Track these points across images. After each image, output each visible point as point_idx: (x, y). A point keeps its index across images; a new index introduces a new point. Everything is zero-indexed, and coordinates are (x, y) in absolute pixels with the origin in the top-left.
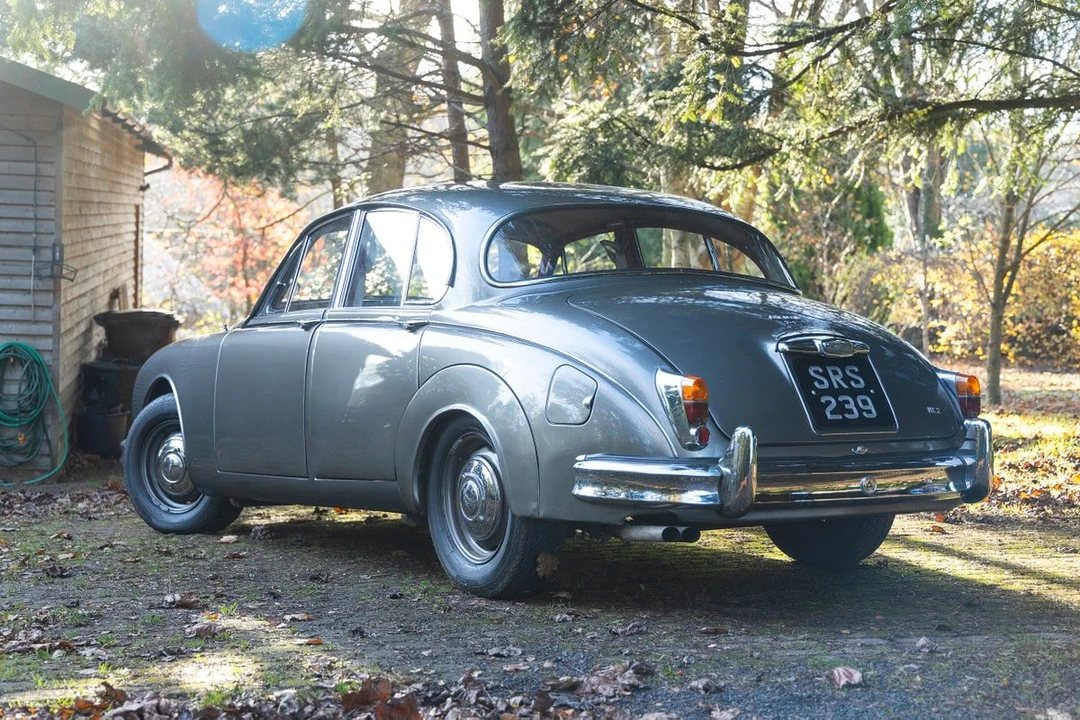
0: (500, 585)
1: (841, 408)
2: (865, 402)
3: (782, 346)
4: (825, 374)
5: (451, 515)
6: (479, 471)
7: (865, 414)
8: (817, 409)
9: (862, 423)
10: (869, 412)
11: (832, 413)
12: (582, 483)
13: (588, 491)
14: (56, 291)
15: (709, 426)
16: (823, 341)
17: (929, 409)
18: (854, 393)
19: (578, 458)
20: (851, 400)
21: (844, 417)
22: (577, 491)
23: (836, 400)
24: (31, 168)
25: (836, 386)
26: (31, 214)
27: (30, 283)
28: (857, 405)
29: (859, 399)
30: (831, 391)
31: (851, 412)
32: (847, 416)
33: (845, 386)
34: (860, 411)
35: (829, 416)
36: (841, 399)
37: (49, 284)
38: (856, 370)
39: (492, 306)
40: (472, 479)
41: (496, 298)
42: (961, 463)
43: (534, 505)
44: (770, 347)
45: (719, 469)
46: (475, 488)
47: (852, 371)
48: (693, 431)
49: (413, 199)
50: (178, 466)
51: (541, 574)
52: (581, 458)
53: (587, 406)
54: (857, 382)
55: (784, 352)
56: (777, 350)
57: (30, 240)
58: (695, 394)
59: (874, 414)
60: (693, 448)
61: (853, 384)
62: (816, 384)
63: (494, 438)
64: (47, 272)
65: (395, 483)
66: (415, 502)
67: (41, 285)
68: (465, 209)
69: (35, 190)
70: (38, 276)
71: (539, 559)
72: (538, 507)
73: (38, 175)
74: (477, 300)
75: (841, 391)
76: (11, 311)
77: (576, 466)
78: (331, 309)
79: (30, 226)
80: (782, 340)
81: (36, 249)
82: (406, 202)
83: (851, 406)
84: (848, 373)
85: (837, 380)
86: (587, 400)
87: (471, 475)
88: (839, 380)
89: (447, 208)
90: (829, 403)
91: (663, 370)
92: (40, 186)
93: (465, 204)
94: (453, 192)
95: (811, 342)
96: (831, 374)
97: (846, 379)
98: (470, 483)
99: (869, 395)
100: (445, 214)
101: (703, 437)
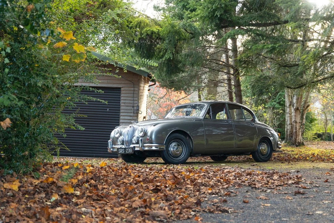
14: (137, 116)
24: (133, 89)
26: (132, 99)
27: (132, 114)
37: (136, 115)
57: (132, 105)
64: (136, 112)
67: (134, 115)
69: (133, 94)
70: (134, 113)
73: (134, 90)
76: (128, 120)
79: (132, 102)
81: (133, 107)
92: (134, 93)
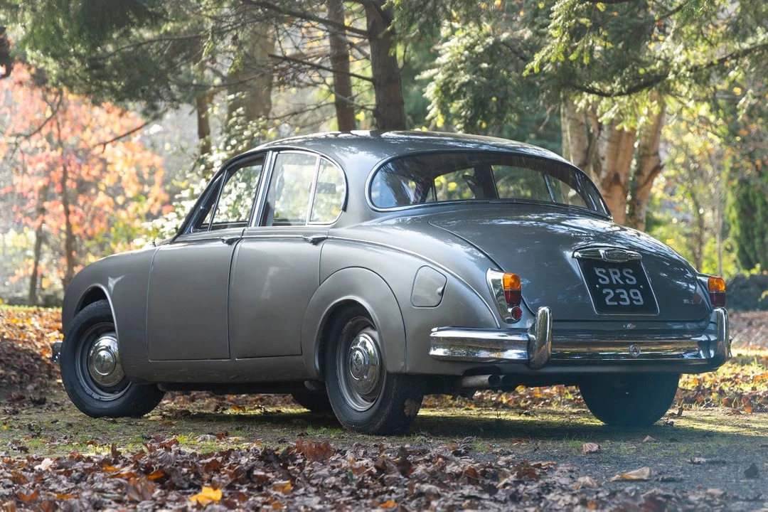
0: (379, 424)
1: (617, 297)
2: (635, 294)
3: (576, 254)
4: (608, 274)
5: (343, 378)
6: (364, 344)
7: (635, 302)
8: (599, 297)
9: (632, 308)
10: (638, 301)
11: (610, 300)
12: (436, 347)
13: (440, 352)
15: (521, 307)
16: (606, 251)
17: (685, 301)
18: (627, 287)
19: (433, 330)
20: (624, 292)
21: (619, 304)
22: (433, 352)
23: (614, 292)
25: (615, 282)
28: (629, 296)
29: (631, 292)
30: (611, 286)
31: (624, 300)
32: (621, 303)
33: (621, 283)
34: (631, 299)
35: (608, 303)
36: (618, 291)
38: (631, 271)
39: (374, 226)
40: (358, 349)
41: (376, 220)
42: (707, 339)
43: (402, 364)
44: (569, 254)
45: (527, 336)
46: (361, 356)
47: (628, 273)
48: (510, 310)
49: (310, 144)
50: (108, 361)
51: (407, 414)
52: (435, 329)
53: (439, 294)
54: (631, 280)
55: (578, 258)
56: (573, 257)
58: (512, 284)
59: (642, 302)
60: (510, 321)
61: (627, 281)
62: (600, 281)
63: (375, 319)
65: (301, 357)
66: (316, 370)
68: (354, 153)
71: (406, 404)
72: (405, 364)
74: (363, 221)
75: (619, 286)
77: (432, 335)
78: (249, 228)
80: (576, 250)
82: (305, 146)
83: (625, 296)
84: (625, 274)
85: (616, 278)
86: (440, 290)
87: (359, 346)
88: (617, 279)
89: (339, 151)
90: (609, 293)
91: (492, 269)
93: (353, 149)
94: (341, 139)
95: (597, 251)
96: (612, 275)
97: (623, 278)
98: (357, 352)
99: (640, 290)
100: (338, 155)
101: (517, 314)
